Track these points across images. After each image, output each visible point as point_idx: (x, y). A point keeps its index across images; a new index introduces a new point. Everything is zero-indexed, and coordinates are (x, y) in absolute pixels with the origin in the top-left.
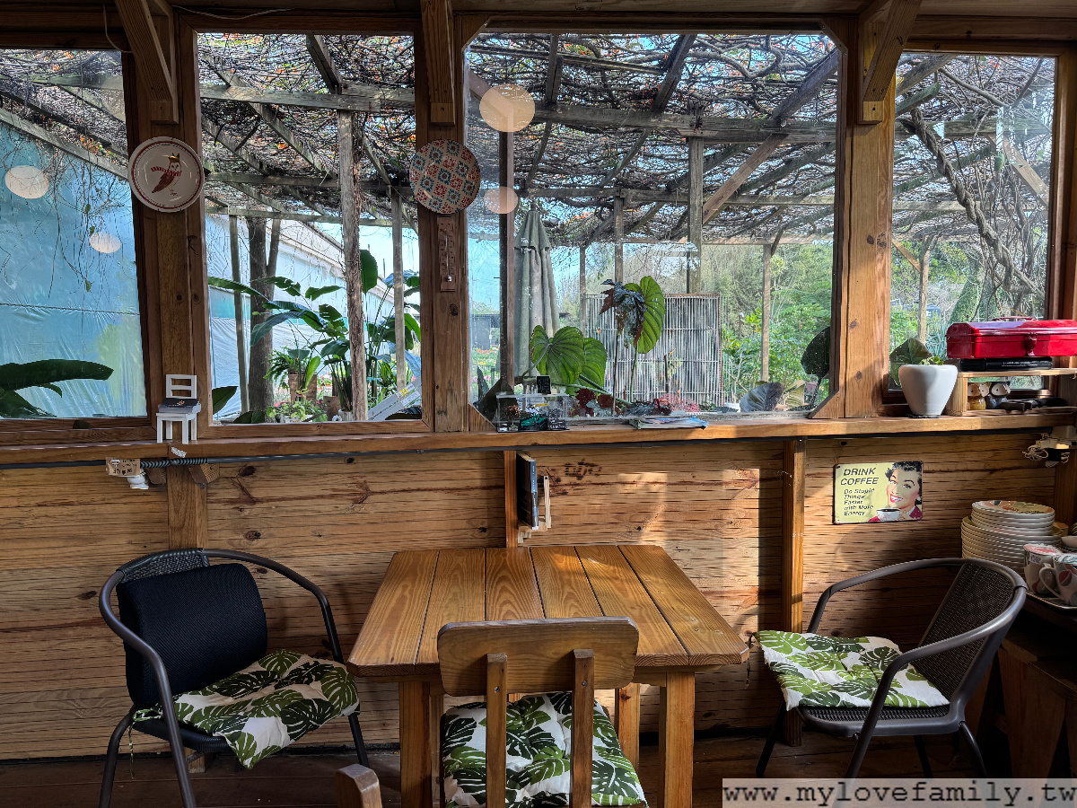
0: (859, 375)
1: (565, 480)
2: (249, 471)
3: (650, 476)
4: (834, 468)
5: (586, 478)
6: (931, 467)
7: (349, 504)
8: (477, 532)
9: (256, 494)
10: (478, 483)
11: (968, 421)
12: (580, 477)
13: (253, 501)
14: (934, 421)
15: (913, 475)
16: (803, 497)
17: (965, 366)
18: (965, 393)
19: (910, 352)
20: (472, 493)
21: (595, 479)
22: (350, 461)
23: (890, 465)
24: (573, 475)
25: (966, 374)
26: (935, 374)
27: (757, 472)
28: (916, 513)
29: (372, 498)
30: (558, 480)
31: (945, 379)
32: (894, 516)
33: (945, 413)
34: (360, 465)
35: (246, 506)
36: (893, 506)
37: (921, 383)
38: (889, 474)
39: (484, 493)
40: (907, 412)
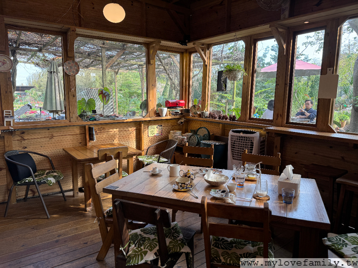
0: (152, 110)
1: (98, 131)
2: (23, 133)
3: (115, 130)
4: (148, 127)
5: (102, 131)
6: (164, 126)
7: (48, 139)
8: (79, 144)
9: (25, 138)
10: (79, 133)
11: (169, 117)
12: (101, 131)
13: (24, 140)
14: (164, 117)
15: (161, 127)
16: (143, 133)
17: (168, 108)
18: (168, 113)
19: (159, 105)
20: (78, 135)
21: (104, 131)
22: (49, 129)
23: (157, 126)
24: (100, 130)
25: (169, 109)
26: (164, 109)
27: (135, 128)
28: (161, 134)
29: (54, 138)
30: (96, 132)
31: (165, 110)
32: (158, 135)
33: (165, 116)
34: (51, 130)
35: (23, 141)
36: (158, 133)
37: (162, 111)
38: (157, 127)
39: (80, 135)
40: (160, 116)
